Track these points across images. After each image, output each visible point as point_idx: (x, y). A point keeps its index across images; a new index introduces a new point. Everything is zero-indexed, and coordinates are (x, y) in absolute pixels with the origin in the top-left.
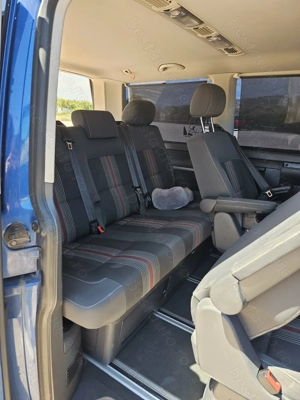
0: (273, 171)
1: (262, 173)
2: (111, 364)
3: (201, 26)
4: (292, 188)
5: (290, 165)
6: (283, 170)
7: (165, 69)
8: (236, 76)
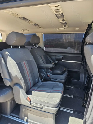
0: (54, 58)
1: (51, 58)
2: (10, 115)
3: (30, 21)
4: (58, 61)
5: (58, 56)
6: (56, 57)
7: (23, 31)
8: (43, 33)
